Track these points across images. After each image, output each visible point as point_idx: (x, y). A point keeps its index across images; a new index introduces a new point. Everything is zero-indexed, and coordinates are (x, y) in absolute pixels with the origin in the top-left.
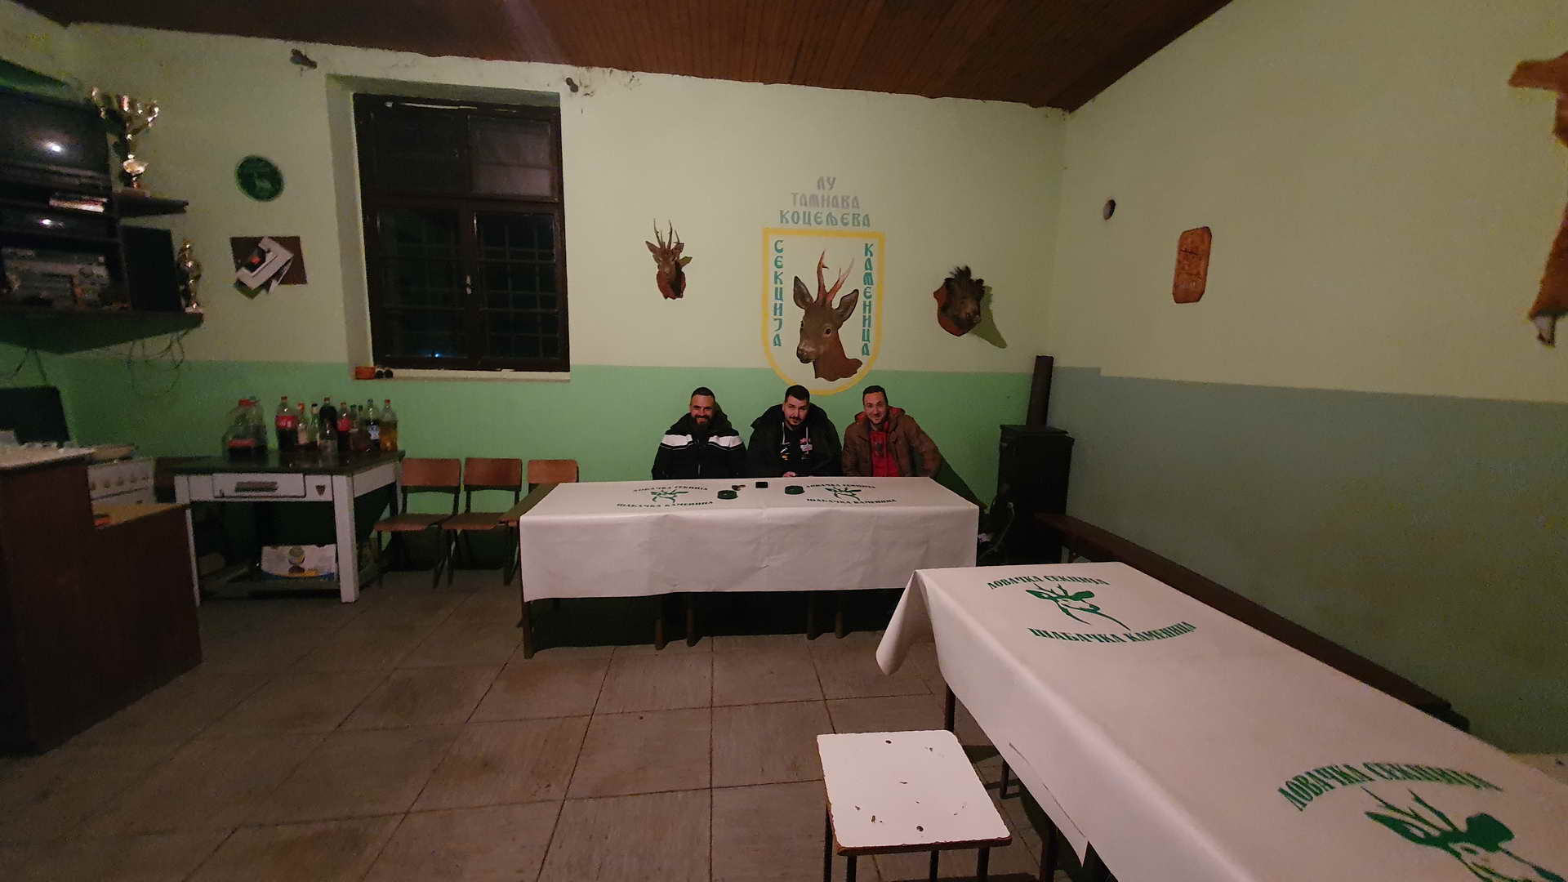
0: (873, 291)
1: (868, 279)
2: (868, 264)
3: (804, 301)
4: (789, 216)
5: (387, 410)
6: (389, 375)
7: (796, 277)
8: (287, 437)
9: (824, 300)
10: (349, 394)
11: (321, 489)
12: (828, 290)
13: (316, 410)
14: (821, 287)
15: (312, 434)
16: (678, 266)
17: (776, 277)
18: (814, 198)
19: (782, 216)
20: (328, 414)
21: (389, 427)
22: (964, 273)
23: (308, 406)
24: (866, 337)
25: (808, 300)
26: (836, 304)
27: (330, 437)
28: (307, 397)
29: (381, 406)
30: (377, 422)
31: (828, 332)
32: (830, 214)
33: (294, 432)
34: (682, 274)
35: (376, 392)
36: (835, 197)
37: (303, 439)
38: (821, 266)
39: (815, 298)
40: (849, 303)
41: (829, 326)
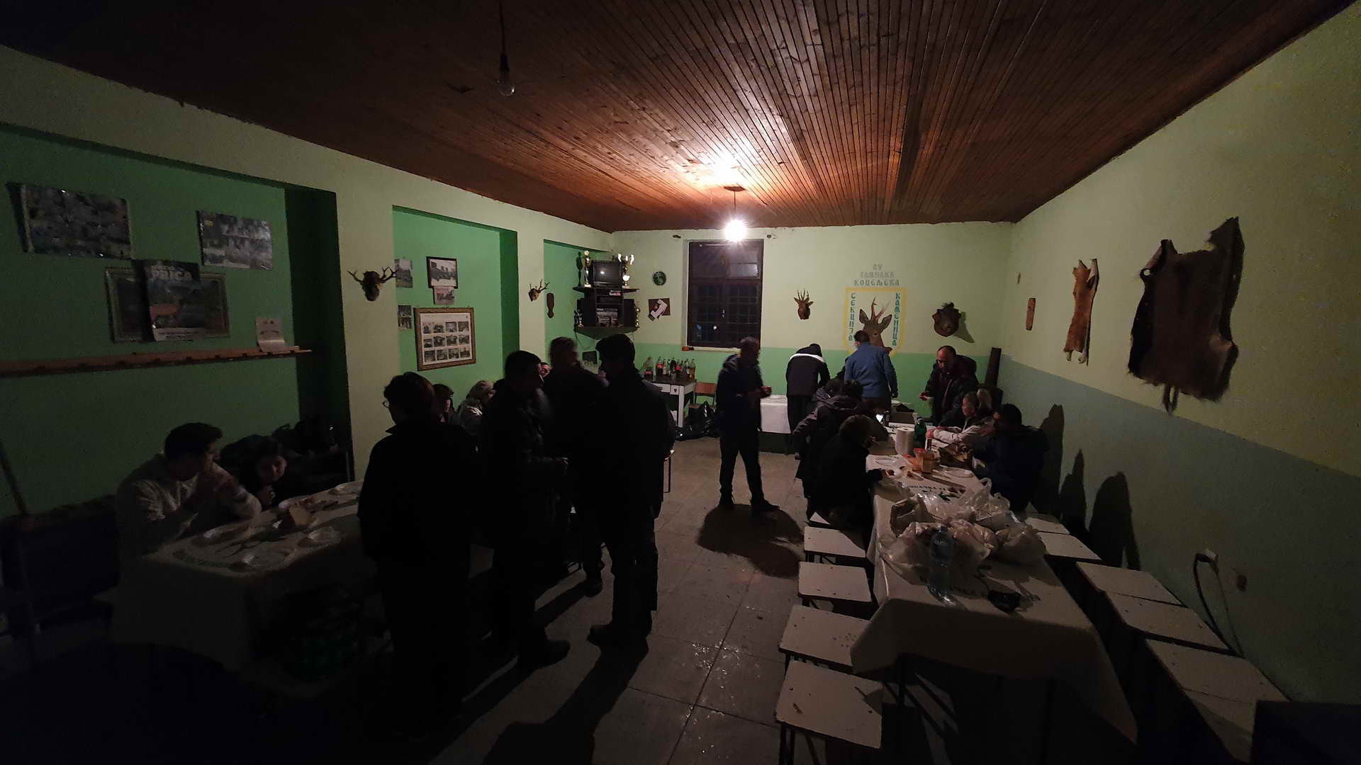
0: (899, 315)
1: (897, 309)
2: (897, 303)
3: (865, 321)
4: (859, 283)
5: (692, 362)
6: (692, 349)
7: (861, 310)
8: (659, 371)
9: (874, 319)
10: (680, 357)
11: (675, 390)
12: (876, 315)
13: (669, 362)
14: (873, 314)
15: (667, 371)
16: (807, 305)
17: (851, 309)
18: (872, 274)
19: (856, 282)
20: (673, 364)
21: (693, 369)
22: (950, 307)
23: (666, 361)
24: (895, 337)
25: (866, 320)
26: (880, 321)
27: (675, 372)
28: (667, 359)
29: (690, 360)
30: (689, 368)
31: (875, 334)
32: (879, 281)
33: (662, 370)
34: (809, 309)
35: (689, 355)
36: (882, 273)
37: (665, 373)
38: (873, 304)
39: (870, 319)
40: (886, 322)
41: (876, 332)
